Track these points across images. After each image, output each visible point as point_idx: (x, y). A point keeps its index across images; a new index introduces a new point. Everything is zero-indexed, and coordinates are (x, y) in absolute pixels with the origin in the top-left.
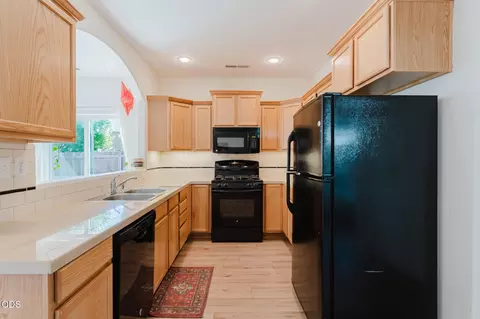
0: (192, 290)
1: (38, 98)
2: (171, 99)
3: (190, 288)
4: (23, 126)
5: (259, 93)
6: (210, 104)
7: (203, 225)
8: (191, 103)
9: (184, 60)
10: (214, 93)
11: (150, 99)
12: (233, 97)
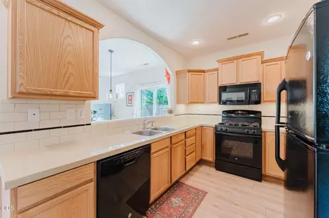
0: (183, 207)
1: (65, 75)
2: (189, 71)
3: (182, 204)
4: (51, 91)
5: (261, 54)
6: (217, 70)
7: (210, 156)
8: (204, 71)
9: (196, 43)
10: (219, 61)
11: (178, 73)
12: (235, 61)
